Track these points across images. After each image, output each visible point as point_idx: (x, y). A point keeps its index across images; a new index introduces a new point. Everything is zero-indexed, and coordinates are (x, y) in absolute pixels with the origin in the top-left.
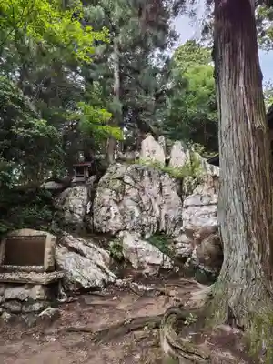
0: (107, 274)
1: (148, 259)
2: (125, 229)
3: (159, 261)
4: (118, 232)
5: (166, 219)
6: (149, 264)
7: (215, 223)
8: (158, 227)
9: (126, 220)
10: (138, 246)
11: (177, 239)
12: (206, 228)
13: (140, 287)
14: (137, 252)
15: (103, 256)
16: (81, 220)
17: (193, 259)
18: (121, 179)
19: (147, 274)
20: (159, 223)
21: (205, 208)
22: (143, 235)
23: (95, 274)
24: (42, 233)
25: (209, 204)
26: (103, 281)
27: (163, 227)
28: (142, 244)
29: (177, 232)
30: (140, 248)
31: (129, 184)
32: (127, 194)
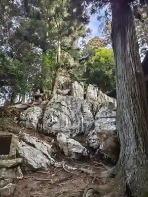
0: (49, 159)
1: (74, 150)
3: (80, 151)
4: (57, 133)
5: (84, 126)
6: (74, 153)
7: (115, 129)
8: (80, 130)
9: (62, 126)
10: (68, 142)
11: (91, 138)
12: (110, 131)
13: (69, 167)
14: (68, 146)
15: (47, 148)
17: (100, 150)
18: (60, 103)
19: (73, 159)
20: (80, 128)
21: (109, 119)
22: (71, 135)
23: (42, 160)
24: (9, 133)
25: (111, 117)
26: (47, 164)
27: (83, 130)
28: (71, 141)
29: (91, 133)
30: (70, 143)
31: (64, 106)
32: (63, 112)
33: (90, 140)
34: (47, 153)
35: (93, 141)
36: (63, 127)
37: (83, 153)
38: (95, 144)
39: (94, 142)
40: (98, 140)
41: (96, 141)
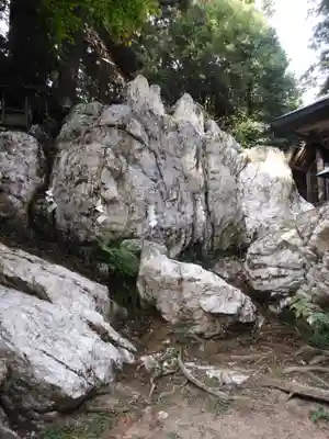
0: (115, 344)
1: (210, 303)
2: (132, 236)
3: (231, 308)
6: (207, 313)
8: (193, 235)
10: (185, 275)
11: (265, 260)
14: (181, 290)
16: (23, 211)
18: (122, 128)
19: (201, 335)
23: (93, 353)
26: (114, 365)
27: (199, 234)
28: (192, 270)
30: (191, 280)
31: (139, 139)
32: (135, 161)
33: (265, 266)
34: (98, 319)
35: (273, 271)
36: (139, 221)
37: (239, 314)
38: (282, 281)
39: (284, 276)
40: (298, 269)
41: (290, 272)
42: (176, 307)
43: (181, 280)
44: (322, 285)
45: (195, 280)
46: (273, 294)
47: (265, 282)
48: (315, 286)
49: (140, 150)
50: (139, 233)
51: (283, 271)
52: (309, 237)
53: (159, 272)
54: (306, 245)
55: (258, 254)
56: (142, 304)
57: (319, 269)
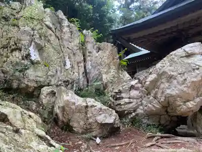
1: (101, 119)
2: (48, 85)
4: (42, 86)
27: (81, 85)
31: (50, 29)
32: (49, 41)
33: (122, 98)
34: (43, 133)
35: (127, 100)
36: (53, 76)
37: (114, 123)
38: (131, 105)
39: (130, 103)
40: (138, 99)
41: (135, 100)
42: (82, 123)
43: (87, 107)
44: (150, 105)
45: (94, 106)
46: (126, 112)
47: (122, 106)
48: (146, 106)
49: (51, 35)
50: (52, 83)
51: (132, 100)
52: (145, 83)
53: (74, 104)
54: (143, 87)
55: (119, 92)
56: (60, 123)
57: (149, 98)
